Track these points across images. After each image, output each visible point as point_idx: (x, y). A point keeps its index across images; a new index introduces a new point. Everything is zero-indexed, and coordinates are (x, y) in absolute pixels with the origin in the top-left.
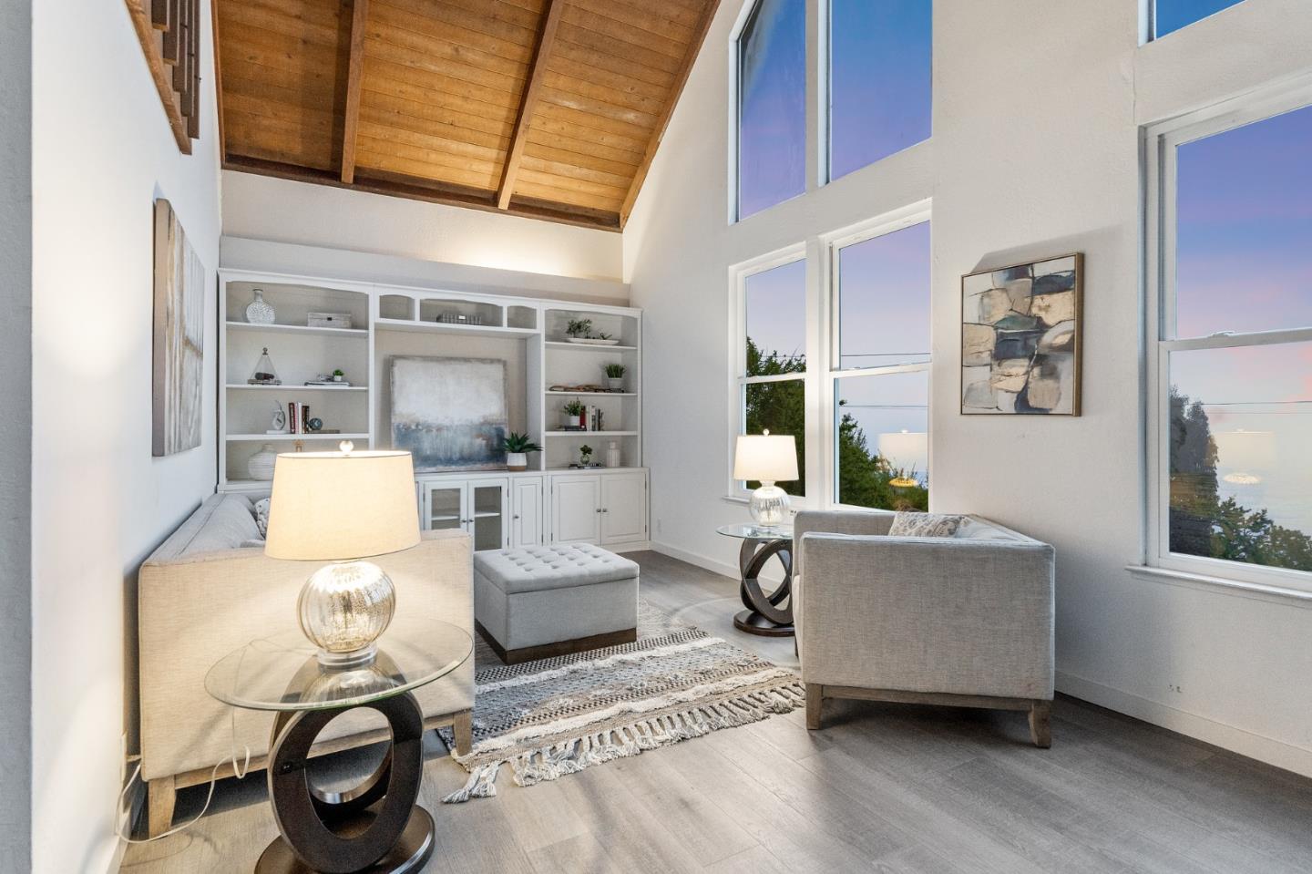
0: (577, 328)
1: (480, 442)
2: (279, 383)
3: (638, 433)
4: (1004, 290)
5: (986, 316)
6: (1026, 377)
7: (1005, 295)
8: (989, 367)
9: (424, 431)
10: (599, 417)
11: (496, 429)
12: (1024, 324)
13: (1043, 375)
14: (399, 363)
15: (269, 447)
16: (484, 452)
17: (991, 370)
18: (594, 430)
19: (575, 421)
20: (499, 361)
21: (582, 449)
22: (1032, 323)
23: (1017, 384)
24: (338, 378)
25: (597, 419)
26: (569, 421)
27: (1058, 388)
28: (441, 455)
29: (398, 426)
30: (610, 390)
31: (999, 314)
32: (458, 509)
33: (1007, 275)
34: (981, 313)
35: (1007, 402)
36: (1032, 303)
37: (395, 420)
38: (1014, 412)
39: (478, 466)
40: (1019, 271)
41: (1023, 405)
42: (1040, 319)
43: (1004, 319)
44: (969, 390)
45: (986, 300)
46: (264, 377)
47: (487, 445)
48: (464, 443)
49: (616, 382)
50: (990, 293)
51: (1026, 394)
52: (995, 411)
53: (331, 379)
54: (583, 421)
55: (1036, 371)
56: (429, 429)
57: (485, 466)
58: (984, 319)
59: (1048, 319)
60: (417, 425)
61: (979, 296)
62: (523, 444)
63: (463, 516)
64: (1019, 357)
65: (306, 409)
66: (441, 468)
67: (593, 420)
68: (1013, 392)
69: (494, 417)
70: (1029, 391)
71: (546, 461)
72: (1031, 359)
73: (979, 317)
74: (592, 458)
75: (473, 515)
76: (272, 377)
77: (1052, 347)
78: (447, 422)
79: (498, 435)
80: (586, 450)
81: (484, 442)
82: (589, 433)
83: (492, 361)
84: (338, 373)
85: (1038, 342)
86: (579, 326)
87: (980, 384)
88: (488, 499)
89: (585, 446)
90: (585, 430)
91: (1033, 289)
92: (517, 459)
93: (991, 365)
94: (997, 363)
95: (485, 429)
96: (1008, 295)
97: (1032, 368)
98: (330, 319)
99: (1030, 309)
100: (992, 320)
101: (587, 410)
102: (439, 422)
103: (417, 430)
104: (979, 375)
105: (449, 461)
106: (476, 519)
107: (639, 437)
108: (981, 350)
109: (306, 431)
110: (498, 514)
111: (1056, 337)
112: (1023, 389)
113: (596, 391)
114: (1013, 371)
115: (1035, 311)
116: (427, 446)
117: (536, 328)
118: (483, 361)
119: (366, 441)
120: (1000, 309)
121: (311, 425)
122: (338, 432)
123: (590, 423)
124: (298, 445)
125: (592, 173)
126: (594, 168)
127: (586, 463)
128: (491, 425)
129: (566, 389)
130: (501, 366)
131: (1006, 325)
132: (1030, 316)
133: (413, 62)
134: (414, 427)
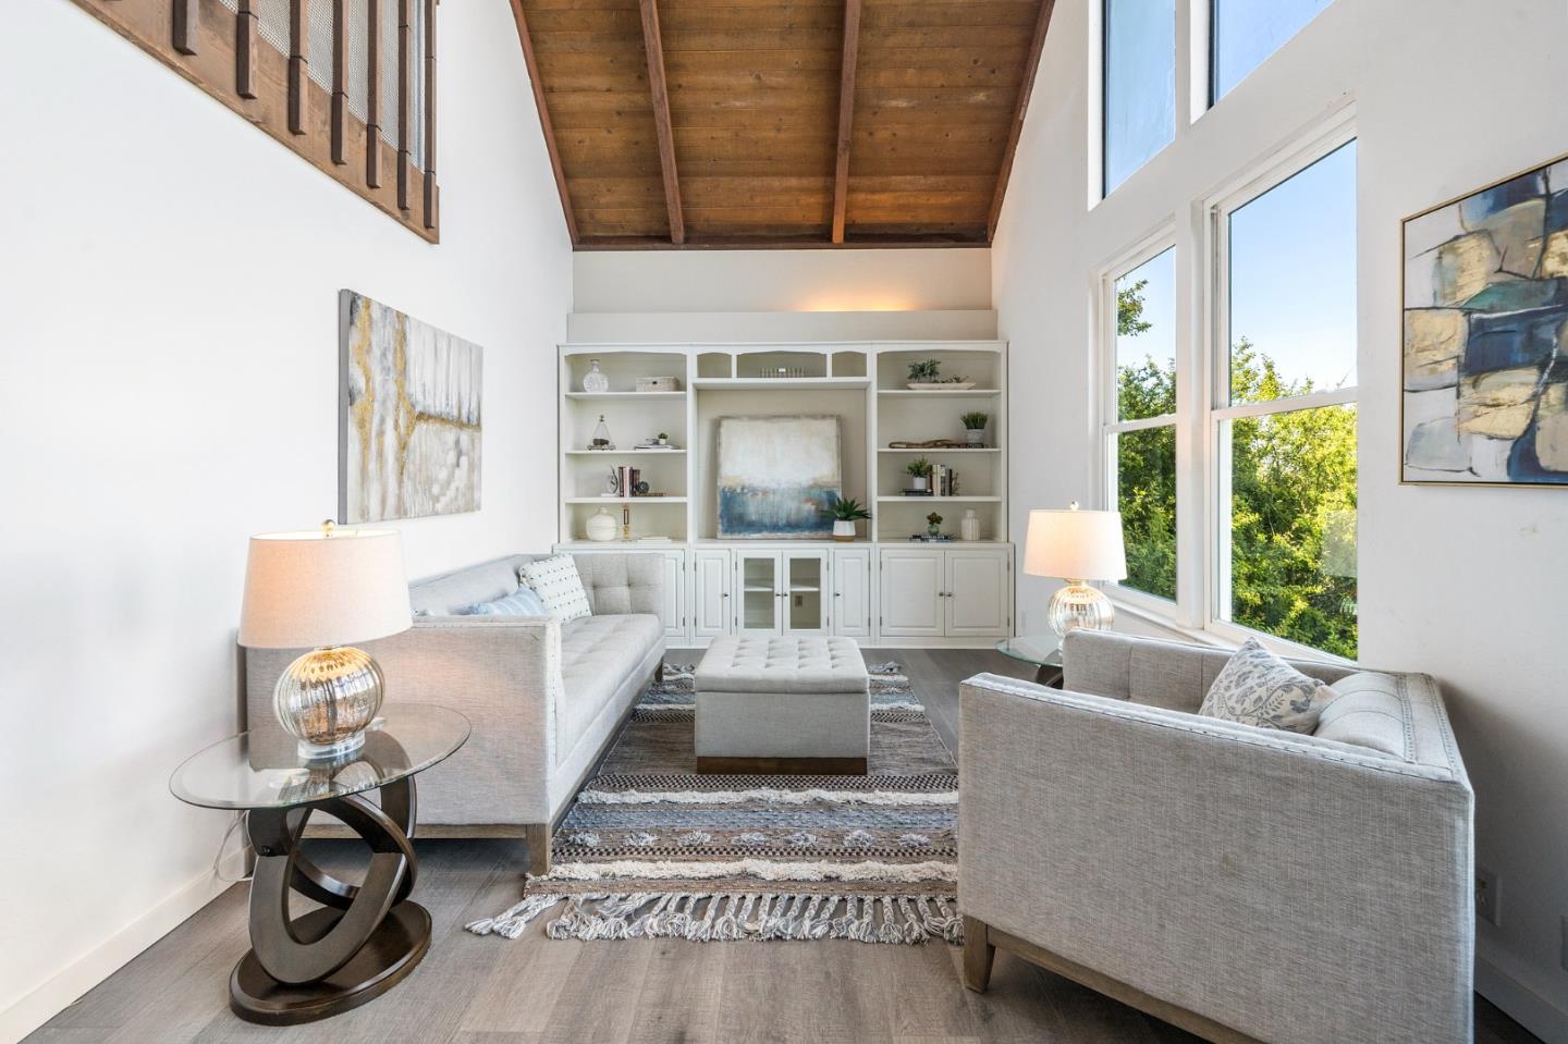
0: (924, 370)
1: (809, 508)
2: (612, 448)
3: (1000, 498)
4: (1484, 233)
5: (1448, 290)
6: (1530, 408)
7: (1485, 243)
8: (1453, 391)
9: (750, 494)
10: (951, 480)
11: (828, 492)
12: (1527, 296)
14: (725, 423)
15: (604, 510)
16: (813, 520)
17: (1459, 395)
18: (943, 494)
19: (920, 484)
20: (832, 416)
21: (929, 518)
22: (1544, 293)
23: (1517, 423)
24: (662, 441)
25: (947, 481)
26: (912, 483)
28: (767, 520)
29: (723, 491)
30: (967, 445)
31: (1474, 281)
32: (772, 580)
33: (1490, 202)
34: (1437, 287)
35: (1492, 460)
36: (1545, 249)
37: (722, 483)
38: (1507, 479)
39: (806, 534)
40: (1517, 188)
41: (1526, 466)
42: (1563, 282)
43: (1483, 293)
44: (1417, 435)
45: (1448, 259)
46: (601, 443)
47: (817, 509)
48: (792, 507)
49: (974, 435)
50: (1457, 244)
51: (1532, 442)
52: (1467, 476)
53: (656, 443)
54: (930, 482)
55: (1554, 392)
56: (754, 492)
57: (813, 534)
58: (1444, 297)
60: (743, 489)
61: (1435, 253)
62: (852, 510)
63: (778, 589)
64: (1516, 366)
65: (633, 473)
66: (766, 534)
67: (943, 482)
68: (1503, 439)
69: (825, 480)
70: (1539, 437)
71: (879, 531)
72: (1542, 367)
73: (1435, 294)
74: (940, 526)
75: (788, 589)
76: (606, 442)
78: (773, 486)
79: (829, 500)
80: (934, 519)
81: (813, 508)
82: (937, 498)
83: (824, 417)
84: (663, 436)
85: (1558, 330)
86: (922, 369)
87: (1437, 424)
88: (806, 571)
89: (934, 514)
90: (931, 494)
91: (1546, 219)
92: (843, 528)
93: (1458, 386)
94: (1470, 381)
95: (815, 492)
96: (1492, 240)
97: (1547, 385)
98: (655, 383)
99: (1540, 263)
100: (1460, 297)
101: (934, 470)
102: (765, 485)
103: (742, 493)
104: (1435, 407)
105: (775, 528)
106: (792, 593)
107: (1004, 505)
108: (1439, 358)
109: (633, 494)
110: (816, 589)
112: (1526, 432)
113: (949, 446)
114: (1504, 395)
116: (753, 510)
117: (865, 375)
118: (813, 417)
119: (684, 505)
120: (1476, 272)
121: (638, 489)
122: (661, 495)
123: (937, 487)
124: (626, 509)
125: (942, 179)
126: (943, 173)
127: (934, 534)
128: (821, 487)
129: (909, 445)
130: (834, 422)
131: (1485, 304)
132: (1541, 279)
133: (717, 104)
134: (739, 490)
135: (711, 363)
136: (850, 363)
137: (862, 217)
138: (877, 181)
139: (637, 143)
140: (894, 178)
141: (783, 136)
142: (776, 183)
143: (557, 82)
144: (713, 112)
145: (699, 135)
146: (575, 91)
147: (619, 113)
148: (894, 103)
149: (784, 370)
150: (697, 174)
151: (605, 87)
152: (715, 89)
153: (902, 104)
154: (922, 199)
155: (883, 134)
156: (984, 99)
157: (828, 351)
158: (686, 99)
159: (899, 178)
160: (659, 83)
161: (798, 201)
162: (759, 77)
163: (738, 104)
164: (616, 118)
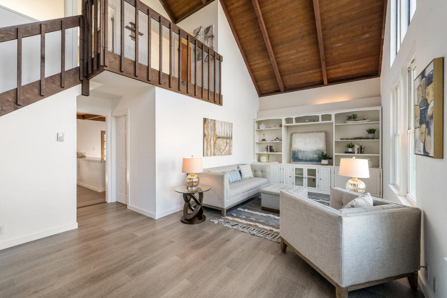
0: (353, 117)
1: (316, 156)
2: (267, 141)
3: (380, 155)
9: (299, 152)
10: (361, 149)
11: (322, 152)
14: (294, 135)
15: (264, 155)
16: (317, 159)
20: (323, 131)
24: (277, 139)
25: (360, 149)
26: (348, 150)
28: (304, 159)
29: (293, 151)
32: (303, 174)
37: (292, 149)
39: (315, 163)
46: (264, 140)
47: (318, 156)
48: (311, 156)
49: (371, 135)
53: (276, 140)
56: (301, 152)
57: (317, 163)
60: (298, 151)
62: (327, 157)
63: (304, 176)
65: (270, 147)
66: (304, 162)
67: (358, 149)
69: (321, 149)
71: (335, 163)
75: (307, 176)
78: (306, 150)
79: (322, 154)
82: (357, 154)
83: (321, 132)
84: (277, 138)
86: (351, 117)
90: (354, 153)
92: (324, 162)
95: (318, 152)
98: (275, 126)
101: (355, 146)
102: (304, 150)
103: (298, 152)
105: (306, 161)
107: (381, 157)
109: (270, 152)
110: (315, 177)
113: (361, 139)
116: (300, 156)
117: (331, 120)
118: (318, 132)
119: (281, 154)
121: (271, 150)
122: (277, 152)
124: (268, 155)
125: (358, 61)
126: (359, 59)
128: (320, 151)
129: (347, 139)
130: (324, 133)
131: (421, 105)
133: (287, 59)
134: (297, 151)
135: (289, 120)
136: (327, 117)
137: (332, 76)
138: (336, 66)
139: (270, 72)
140: (341, 64)
141: (306, 61)
142: (306, 73)
143: (252, 64)
144: (287, 61)
145: (284, 67)
146: (255, 64)
147: (265, 66)
148: (337, 45)
149: (307, 121)
150: (285, 75)
151: (262, 62)
152: (286, 55)
153: (340, 45)
154: (353, 68)
155: (335, 54)
156: (369, 36)
157: (320, 115)
158: (280, 60)
159: (343, 64)
160: (273, 58)
161: (313, 76)
162: (297, 50)
163: (293, 57)
164: (265, 68)
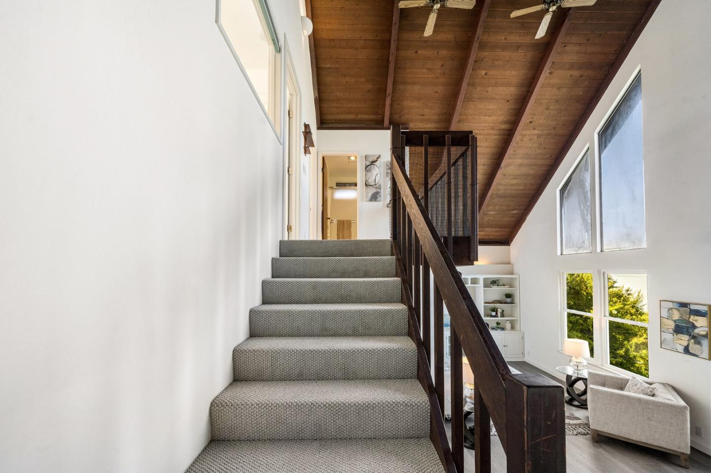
0: (494, 282)
3: (518, 319)
4: (678, 309)
6: (688, 341)
10: (503, 313)
12: (686, 324)
13: (695, 343)
17: (673, 336)
18: (501, 317)
19: (494, 314)
21: (496, 323)
22: (690, 324)
23: (686, 344)
27: (702, 349)
30: (507, 303)
33: (679, 305)
34: (668, 315)
35: (680, 348)
36: (690, 317)
38: (683, 352)
40: (684, 305)
41: (687, 350)
42: (693, 324)
43: (678, 320)
44: (664, 340)
45: (670, 311)
49: (509, 300)
50: (672, 308)
52: (676, 350)
54: (497, 314)
55: (692, 341)
58: (670, 317)
59: (697, 324)
61: (667, 309)
64: (685, 334)
67: (501, 313)
68: (683, 346)
70: (690, 347)
72: (690, 336)
74: (500, 326)
77: (698, 334)
80: (498, 324)
85: (693, 331)
87: (669, 339)
89: (498, 322)
90: (498, 317)
91: (690, 312)
93: (673, 334)
94: (676, 334)
96: (679, 312)
97: (691, 339)
99: (689, 319)
100: (673, 318)
104: (669, 336)
108: (669, 328)
111: (700, 331)
112: (687, 346)
114: (683, 338)
115: (691, 320)
117: (479, 284)
120: (676, 316)
123: (499, 314)
125: (499, 229)
127: (498, 328)
131: (679, 322)
132: (689, 322)
154: (492, 233)
